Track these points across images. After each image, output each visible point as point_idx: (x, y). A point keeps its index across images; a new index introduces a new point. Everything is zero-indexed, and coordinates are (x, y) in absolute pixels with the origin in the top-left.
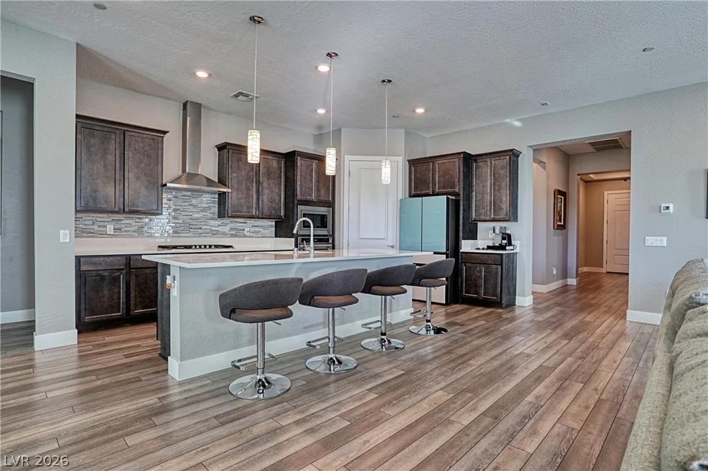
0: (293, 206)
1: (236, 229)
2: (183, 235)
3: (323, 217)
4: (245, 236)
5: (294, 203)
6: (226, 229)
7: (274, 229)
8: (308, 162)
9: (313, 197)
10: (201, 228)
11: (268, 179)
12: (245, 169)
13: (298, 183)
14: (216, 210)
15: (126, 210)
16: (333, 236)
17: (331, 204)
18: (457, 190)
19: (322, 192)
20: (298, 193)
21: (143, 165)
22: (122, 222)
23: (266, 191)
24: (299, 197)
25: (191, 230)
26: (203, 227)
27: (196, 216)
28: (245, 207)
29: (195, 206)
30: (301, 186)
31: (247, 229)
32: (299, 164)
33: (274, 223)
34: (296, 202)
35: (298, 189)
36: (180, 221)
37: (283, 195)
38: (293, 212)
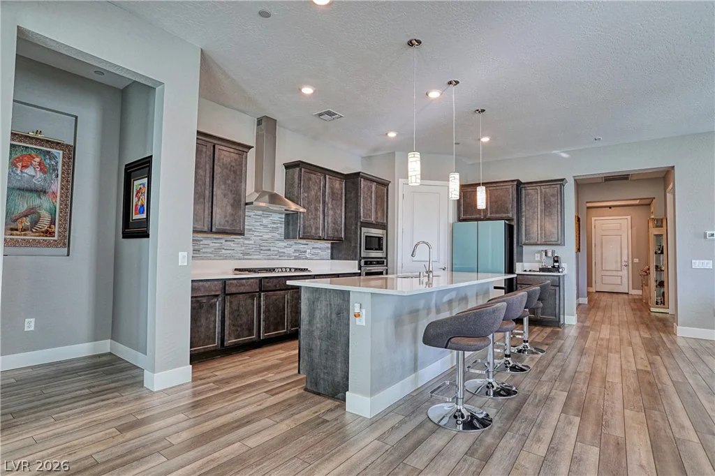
0: (356, 228)
1: (299, 251)
2: (255, 257)
3: (380, 239)
4: (306, 259)
5: (357, 224)
6: (290, 251)
7: (329, 251)
8: (369, 183)
9: (373, 219)
10: (269, 250)
11: (333, 200)
12: (314, 189)
13: (362, 205)
14: (282, 230)
15: (214, 230)
16: (386, 258)
17: (384, 227)
18: (510, 215)
19: (379, 215)
20: (362, 215)
21: (229, 182)
22: (201, 243)
23: (331, 212)
24: (362, 219)
25: (262, 252)
26: (272, 248)
27: (266, 236)
28: (314, 228)
29: (265, 226)
30: (364, 207)
31: (308, 251)
32: (362, 186)
33: (329, 245)
34: (359, 224)
35: (362, 210)
36: (252, 242)
37: (343, 217)
38: (356, 233)
